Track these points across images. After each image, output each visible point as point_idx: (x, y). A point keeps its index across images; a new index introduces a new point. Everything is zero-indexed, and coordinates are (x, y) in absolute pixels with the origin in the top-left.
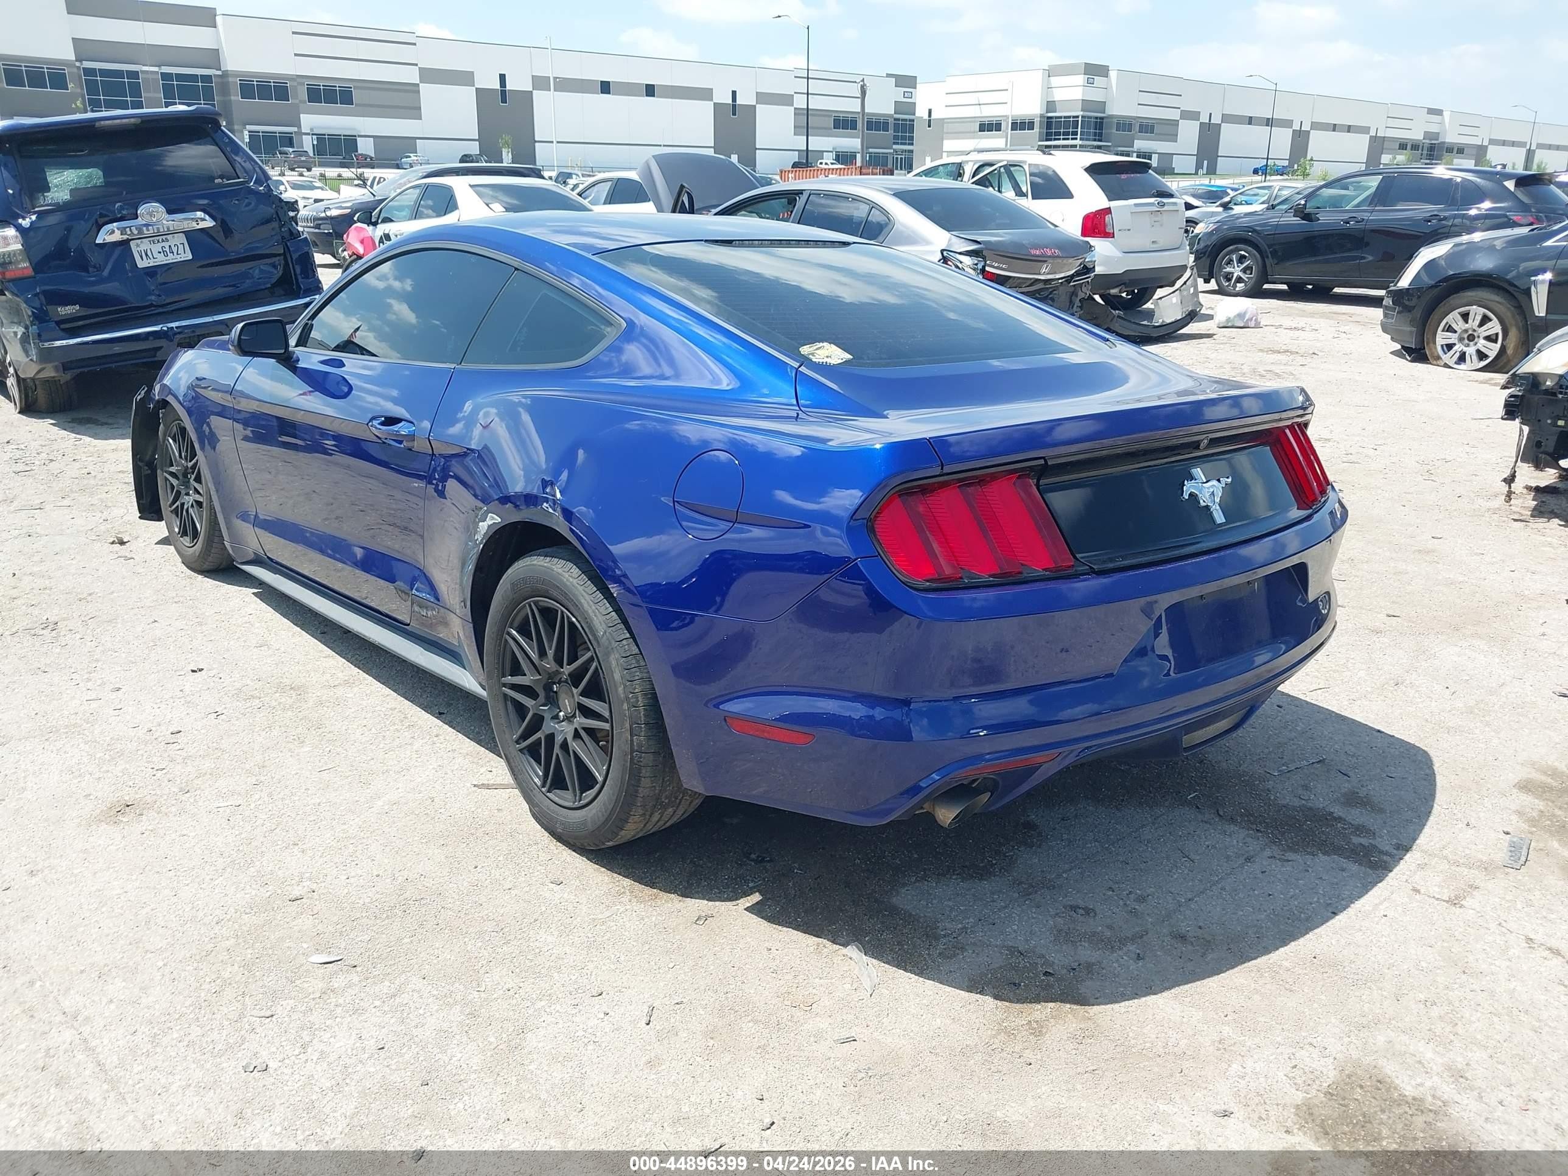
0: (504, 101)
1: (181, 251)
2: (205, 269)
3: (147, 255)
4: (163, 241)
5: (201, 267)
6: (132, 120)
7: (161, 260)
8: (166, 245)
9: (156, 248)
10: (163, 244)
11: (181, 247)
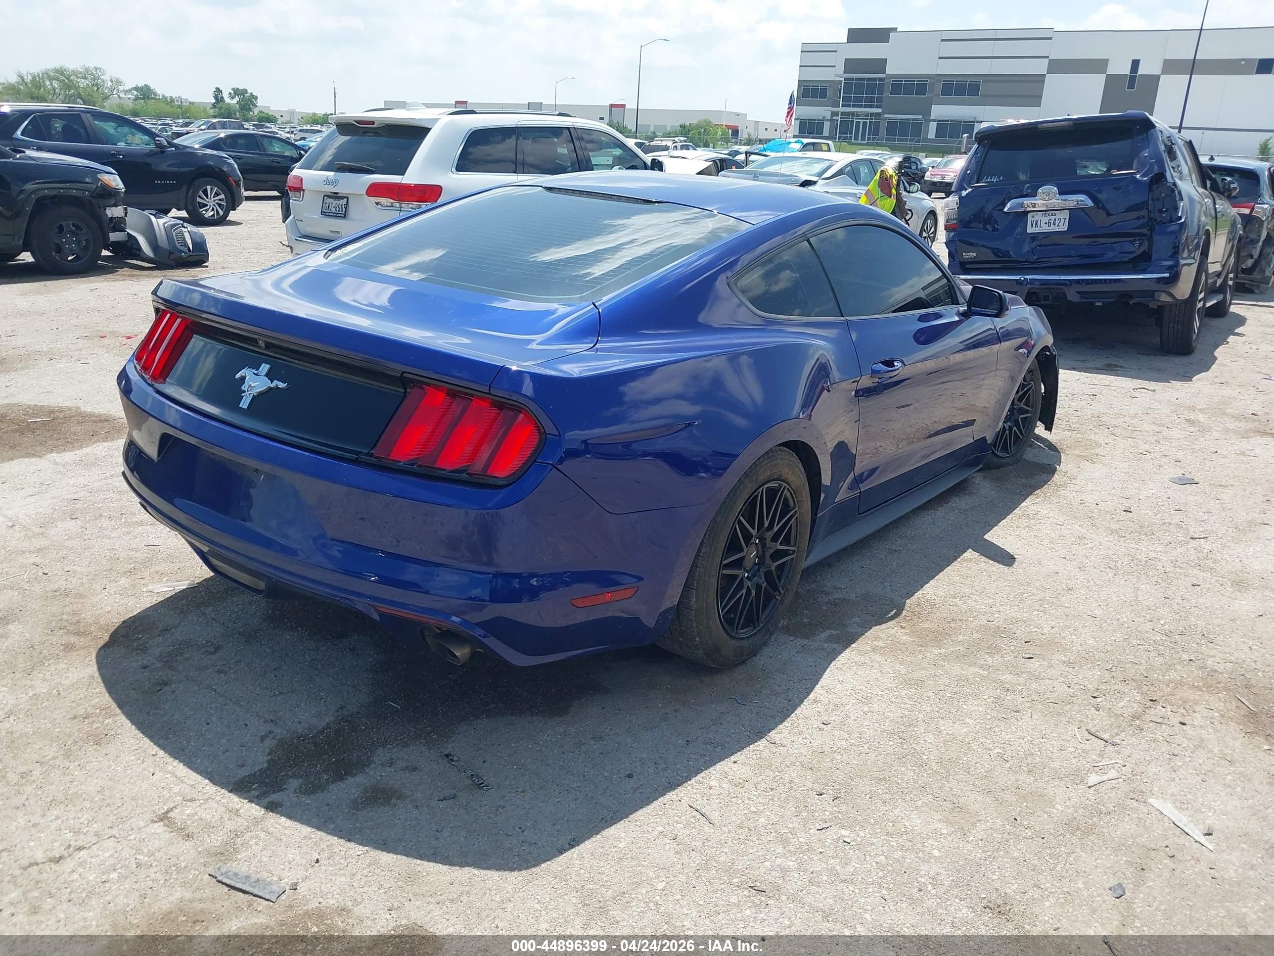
0: (1131, 86)
1: (1061, 224)
2: (1077, 239)
3: (1036, 224)
4: (1052, 215)
5: (1076, 237)
6: (1067, 122)
7: (1045, 228)
8: (1053, 218)
9: (1046, 219)
10: (1050, 217)
11: (1063, 220)
